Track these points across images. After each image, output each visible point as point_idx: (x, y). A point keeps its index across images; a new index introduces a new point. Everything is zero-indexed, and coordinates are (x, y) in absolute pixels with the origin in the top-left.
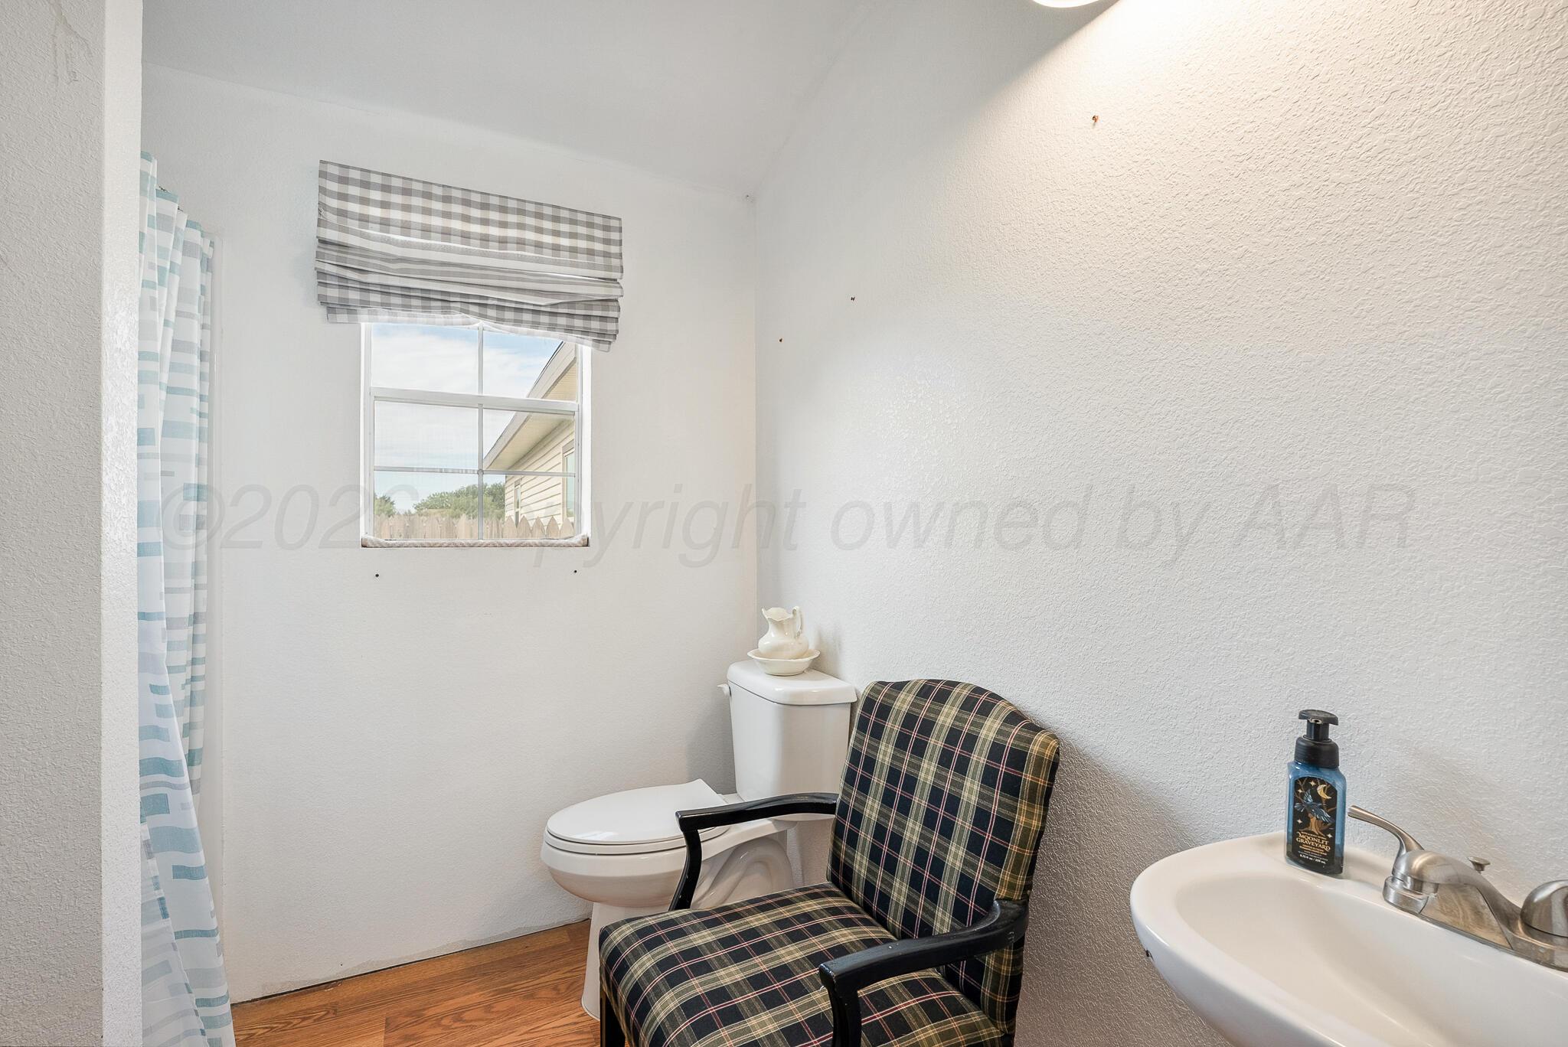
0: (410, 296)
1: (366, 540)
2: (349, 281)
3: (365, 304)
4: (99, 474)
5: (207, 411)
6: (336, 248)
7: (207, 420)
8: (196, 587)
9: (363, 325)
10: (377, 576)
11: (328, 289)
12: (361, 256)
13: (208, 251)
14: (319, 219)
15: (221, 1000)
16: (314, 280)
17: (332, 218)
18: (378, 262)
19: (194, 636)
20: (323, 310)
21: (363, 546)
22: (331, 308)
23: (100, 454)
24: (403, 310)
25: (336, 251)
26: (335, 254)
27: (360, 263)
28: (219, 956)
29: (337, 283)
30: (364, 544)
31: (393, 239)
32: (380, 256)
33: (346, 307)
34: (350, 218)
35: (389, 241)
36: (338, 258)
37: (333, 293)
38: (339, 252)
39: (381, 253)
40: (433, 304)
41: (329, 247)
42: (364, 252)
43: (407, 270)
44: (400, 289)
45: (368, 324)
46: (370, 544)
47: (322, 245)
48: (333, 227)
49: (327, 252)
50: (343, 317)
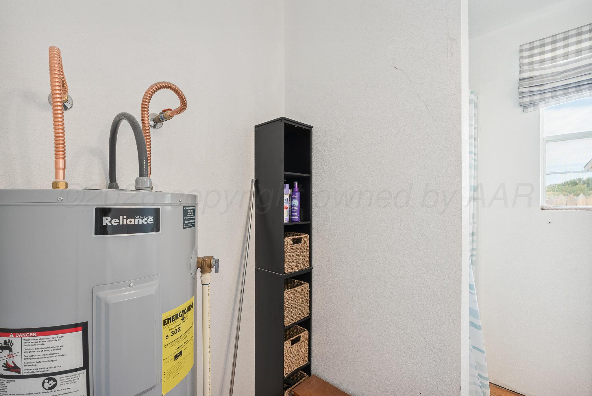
0: (568, 88)
1: (543, 206)
2: (534, 92)
3: (542, 100)
4: (461, 183)
5: (476, 159)
6: (528, 80)
7: (476, 162)
8: (473, 223)
9: (541, 109)
10: (550, 223)
11: (524, 99)
12: (540, 79)
13: (476, 100)
14: (520, 70)
15: (486, 379)
16: (518, 96)
17: (526, 67)
18: (550, 78)
19: (473, 240)
20: (522, 108)
21: (542, 209)
22: (524, 106)
23: (461, 176)
24: (564, 96)
25: (528, 81)
26: (528, 82)
27: (540, 82)
28: (485, 362)
29: (529, 95)
30: (542, 208)
31: (558, 64)
32: (550, 75)
33: (533, 104)
34: (535, 64)
35: (556, 66)
36: (529, 84)
37: (526, 100)
38: (529, 81)
39: (551, 73)
40: (583, 87)
41: (524, 81)
42: (542, 76)
43: (568, 76)
44: (562, 87)
45: (543, 108)
46: (545, 208)
47: (521, 81)
48: (527, 71)
49: (523, 83)
50: (531, 109)
